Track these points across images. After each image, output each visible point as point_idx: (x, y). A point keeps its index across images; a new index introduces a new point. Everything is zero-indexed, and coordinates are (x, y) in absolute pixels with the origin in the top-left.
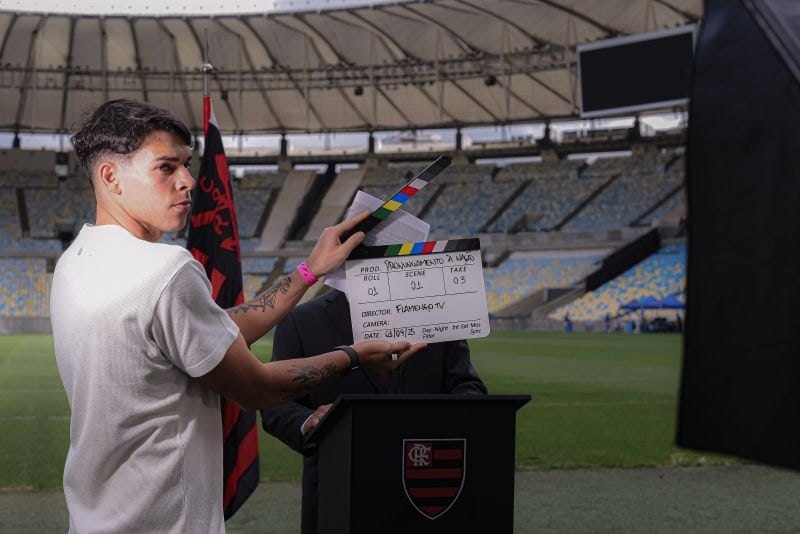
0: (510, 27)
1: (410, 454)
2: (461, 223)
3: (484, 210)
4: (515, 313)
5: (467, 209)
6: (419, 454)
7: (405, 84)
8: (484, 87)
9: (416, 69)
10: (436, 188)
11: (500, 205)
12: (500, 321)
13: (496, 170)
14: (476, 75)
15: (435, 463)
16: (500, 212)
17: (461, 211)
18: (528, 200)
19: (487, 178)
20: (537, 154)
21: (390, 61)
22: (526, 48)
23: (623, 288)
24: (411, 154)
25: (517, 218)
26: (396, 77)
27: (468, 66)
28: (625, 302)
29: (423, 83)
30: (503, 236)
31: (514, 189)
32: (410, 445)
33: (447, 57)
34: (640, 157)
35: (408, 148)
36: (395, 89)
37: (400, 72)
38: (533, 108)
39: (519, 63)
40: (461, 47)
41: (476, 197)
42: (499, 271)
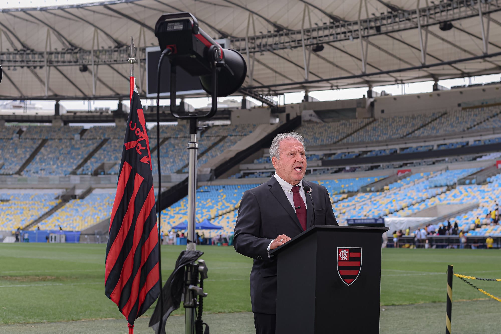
0: (99, 31)
1: (340, 255)
2: (58, 167)
3: (74, 158)
4: (96, 231)
5: (61, 158)
6: (344, 254)
7: (22, 67)
8: (78, 71)
9: (30, 56)
10: (40, 142)
11: (86, 156)
12: (86, 236)
13: (83, 131)
14: (73, 63)
15: (350, 259)
16: (86, 161)
17: (58, 159)
18: (105, 152)
19: (77, 136)
20: (113, 121)
21: (11, 50)
22: (110, 47)
23: (172, 215)
24: (22, 116)
25: (98, 165)
26: (15, 61)
27: (68, 57)
28: (174, 225)
29: (35, 67)
30: (88, 177)
31: (96, 145)
32: (340, 250)
33: (53, 50)
34: (183, 126)
35: (19, 112)
36: (15, 70)
37: (18, 58)
38: (111, 89)
39: (104, 57)
40: (63, 43)
41: (69, 149)
42: (85, 201)
